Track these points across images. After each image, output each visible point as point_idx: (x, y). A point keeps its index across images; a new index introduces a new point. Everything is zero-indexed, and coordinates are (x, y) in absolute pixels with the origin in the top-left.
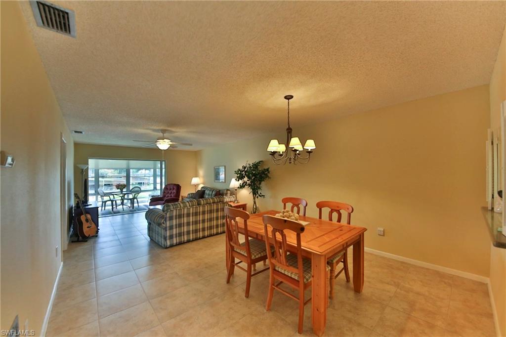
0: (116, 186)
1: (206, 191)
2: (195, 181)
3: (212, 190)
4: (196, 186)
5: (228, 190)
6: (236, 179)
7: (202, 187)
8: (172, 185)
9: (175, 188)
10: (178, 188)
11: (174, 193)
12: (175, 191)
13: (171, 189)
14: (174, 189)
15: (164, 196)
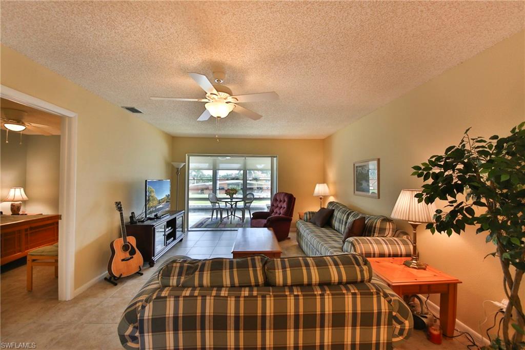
0: (226, 191)
1: (335, 213)
2: (320, 189)
3: (349, 211)
4: (323, 198)
5: (387, 220)
6: (419, 196)
7: (331, 203)
8: (283, 195)
9: (286, 200)
10: (291, 200)
11: (284, 208)
12: (285, 205)
13: (281, 201)
14: (284, 201)
15: (272, 211)
